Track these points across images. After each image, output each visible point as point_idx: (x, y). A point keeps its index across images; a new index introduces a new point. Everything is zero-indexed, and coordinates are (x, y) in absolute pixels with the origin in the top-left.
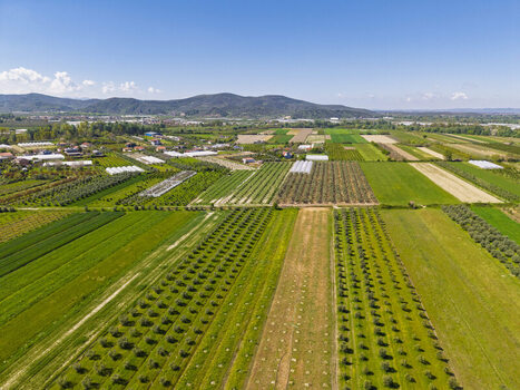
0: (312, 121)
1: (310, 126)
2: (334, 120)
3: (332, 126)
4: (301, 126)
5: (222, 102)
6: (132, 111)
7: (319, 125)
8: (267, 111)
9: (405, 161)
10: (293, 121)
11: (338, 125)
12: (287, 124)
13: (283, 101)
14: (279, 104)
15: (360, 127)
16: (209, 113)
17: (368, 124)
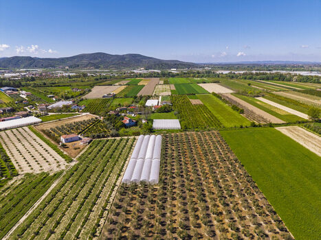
0: (159, 71)
1: (157, 75)
2: (174, 71)
3: (173, 76)
4: (151, 76)
5: (96, 59)
6: (29, 66)
7: (164, 75)
8: (128, 65)
9: (271, 125)
10: (145, 72)
11: (178, 75)
12: (140, 74)
13: (139, 58)
14: (136, 60)
15: (194, 77)
16: (86, 66)
17: (198, 73)
